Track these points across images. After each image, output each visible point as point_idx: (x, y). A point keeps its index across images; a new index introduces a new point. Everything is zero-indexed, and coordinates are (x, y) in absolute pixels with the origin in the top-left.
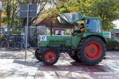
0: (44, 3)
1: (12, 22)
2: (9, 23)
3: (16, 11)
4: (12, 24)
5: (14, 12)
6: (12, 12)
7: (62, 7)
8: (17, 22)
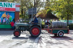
0: (39, 7)
1: (24, 17)
2: (22, 17)
3: (26, 12)
4: (24, 18)
5: (25, 12)
6: (24, 12)
7: (48, 9)
8: (26, 17)
